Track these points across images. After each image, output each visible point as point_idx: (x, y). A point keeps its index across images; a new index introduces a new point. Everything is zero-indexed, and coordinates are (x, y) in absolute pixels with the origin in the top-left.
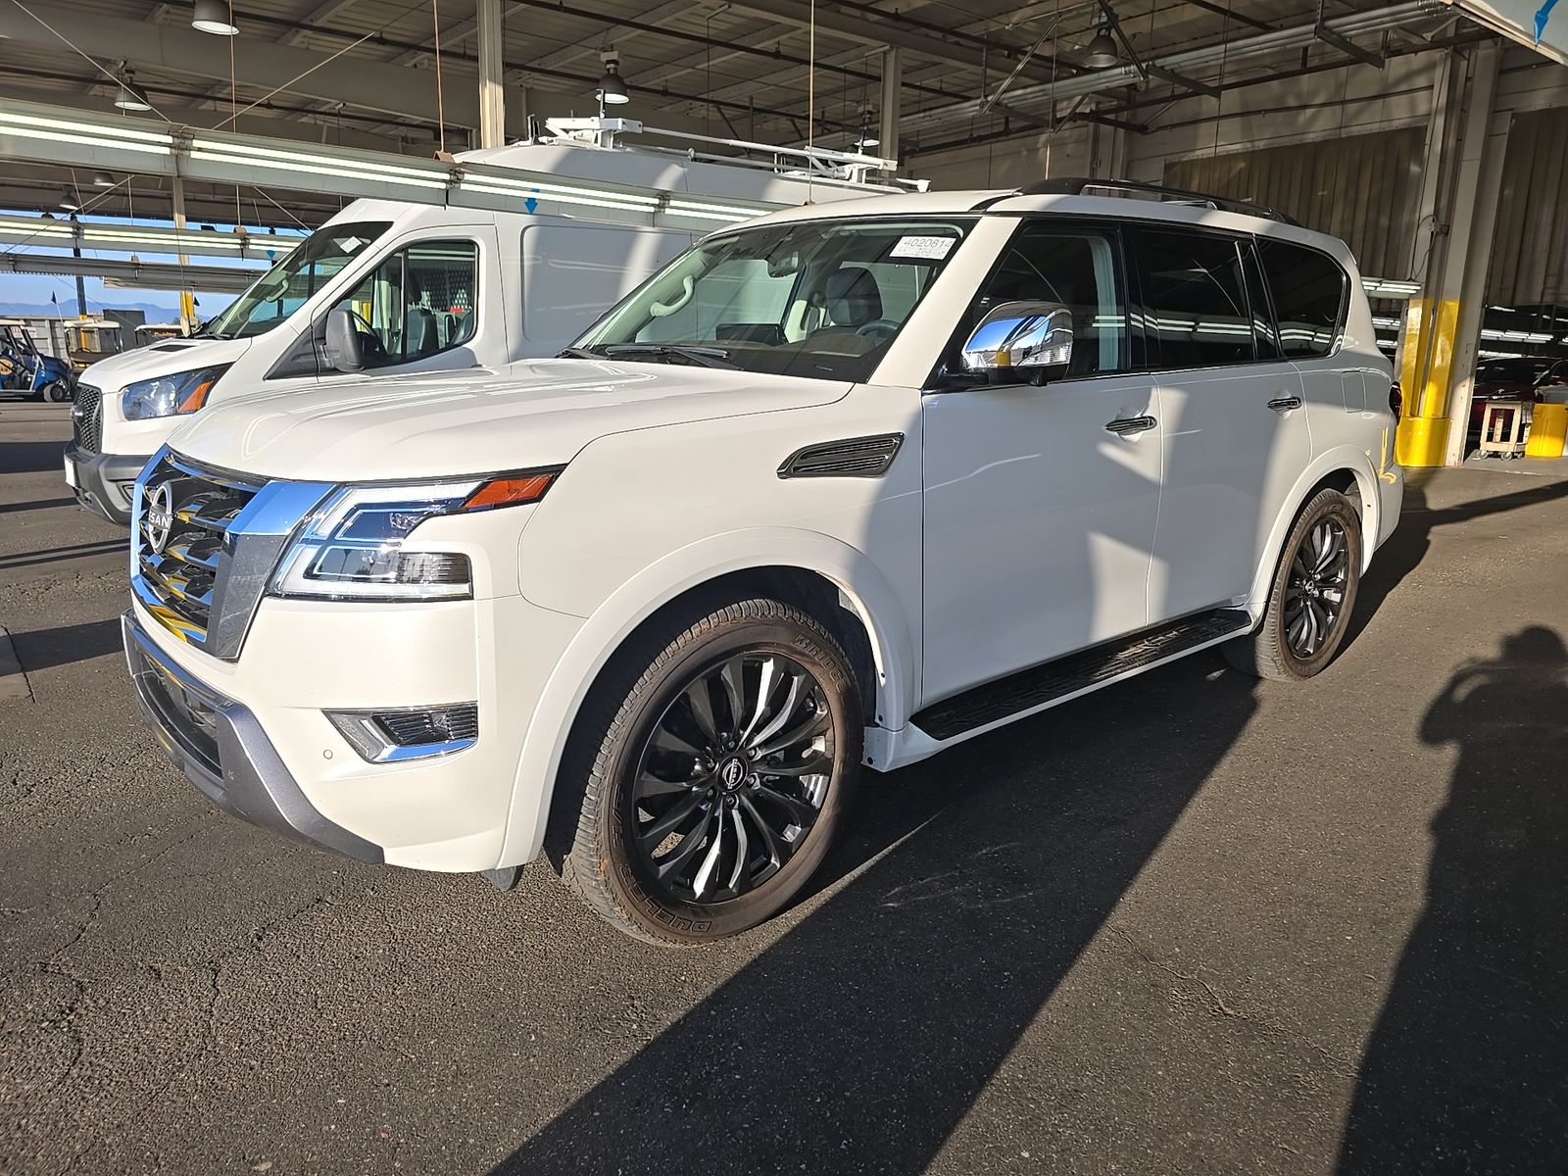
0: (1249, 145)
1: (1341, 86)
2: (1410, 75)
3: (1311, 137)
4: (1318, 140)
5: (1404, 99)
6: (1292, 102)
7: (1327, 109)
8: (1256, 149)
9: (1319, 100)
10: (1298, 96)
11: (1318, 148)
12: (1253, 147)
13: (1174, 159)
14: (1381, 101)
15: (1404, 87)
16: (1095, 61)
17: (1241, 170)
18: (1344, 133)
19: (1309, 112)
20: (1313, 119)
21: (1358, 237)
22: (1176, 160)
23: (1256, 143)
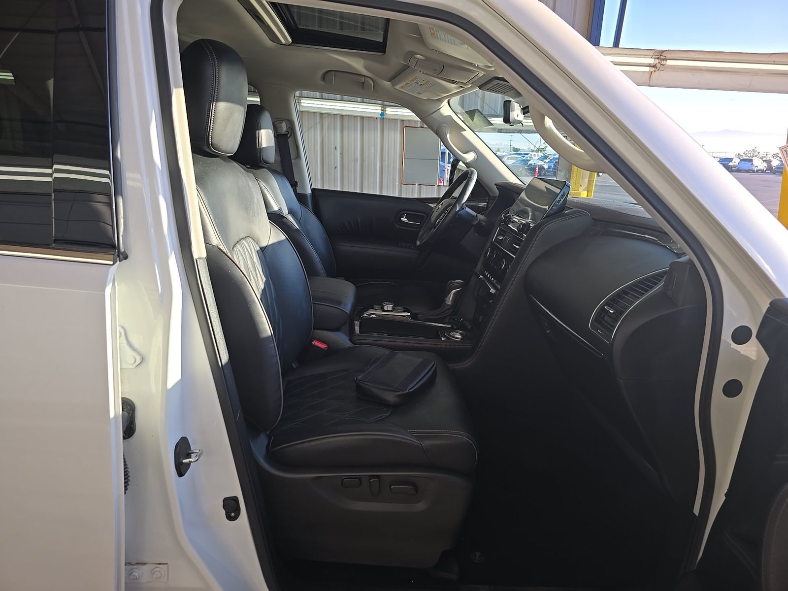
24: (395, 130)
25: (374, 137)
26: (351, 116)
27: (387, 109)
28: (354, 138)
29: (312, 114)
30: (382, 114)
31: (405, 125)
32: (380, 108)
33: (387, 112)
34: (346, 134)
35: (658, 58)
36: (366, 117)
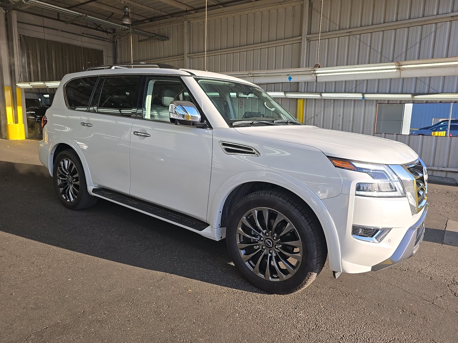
24: (372, 105)
25: (361, 109)
26: (349, 100)
27: (365, 95)
28: (350, 110)
29: (330, 100)
30: (363, 98)
31: (378, 103)
32: (361, 95)
33: (365, 97)
34: (345, 108)
35: (398, 65)
36: (356, 100)
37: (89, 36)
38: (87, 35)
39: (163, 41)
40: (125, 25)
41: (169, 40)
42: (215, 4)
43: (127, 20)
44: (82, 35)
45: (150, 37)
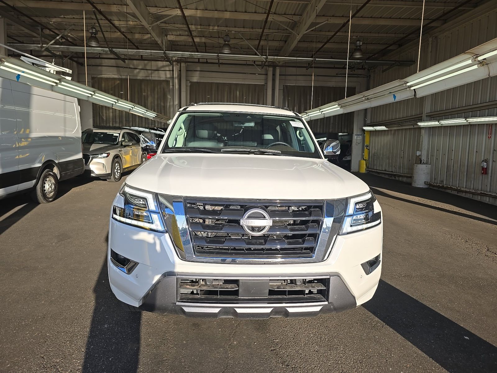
0: (120, 76)
1: (145, 65)
2: (163, 66)
3: (139, 78)
4: (141, 79)
5: (163, 72)
6: (131, 66)
7: (143, 71)
8: (122, 78)
9: (140, 67)
10: (133, 65)
11: (141, 81)
12: (121, 77)
13: (95, 76)
14: (157, 71)
15: (163, 69)
16: (91, 44)
17: (118, 83)
18: (148, 78)
19: (138, 70)
20: (139, 72)
21: (156, 108)
22: (96, 77)
23: (122, 76)
37: (342, 75)
38: (340, 75)
39: (410, 66)
40: (358, 59)
41: (415, 64)
42: (453, 8)
43: (357, 54)
44: (337, 75)
45: (391, 65)
